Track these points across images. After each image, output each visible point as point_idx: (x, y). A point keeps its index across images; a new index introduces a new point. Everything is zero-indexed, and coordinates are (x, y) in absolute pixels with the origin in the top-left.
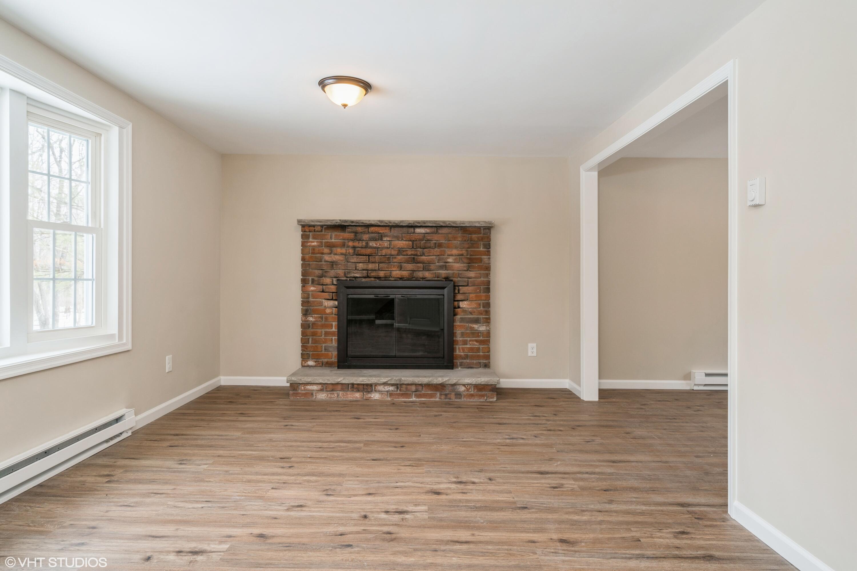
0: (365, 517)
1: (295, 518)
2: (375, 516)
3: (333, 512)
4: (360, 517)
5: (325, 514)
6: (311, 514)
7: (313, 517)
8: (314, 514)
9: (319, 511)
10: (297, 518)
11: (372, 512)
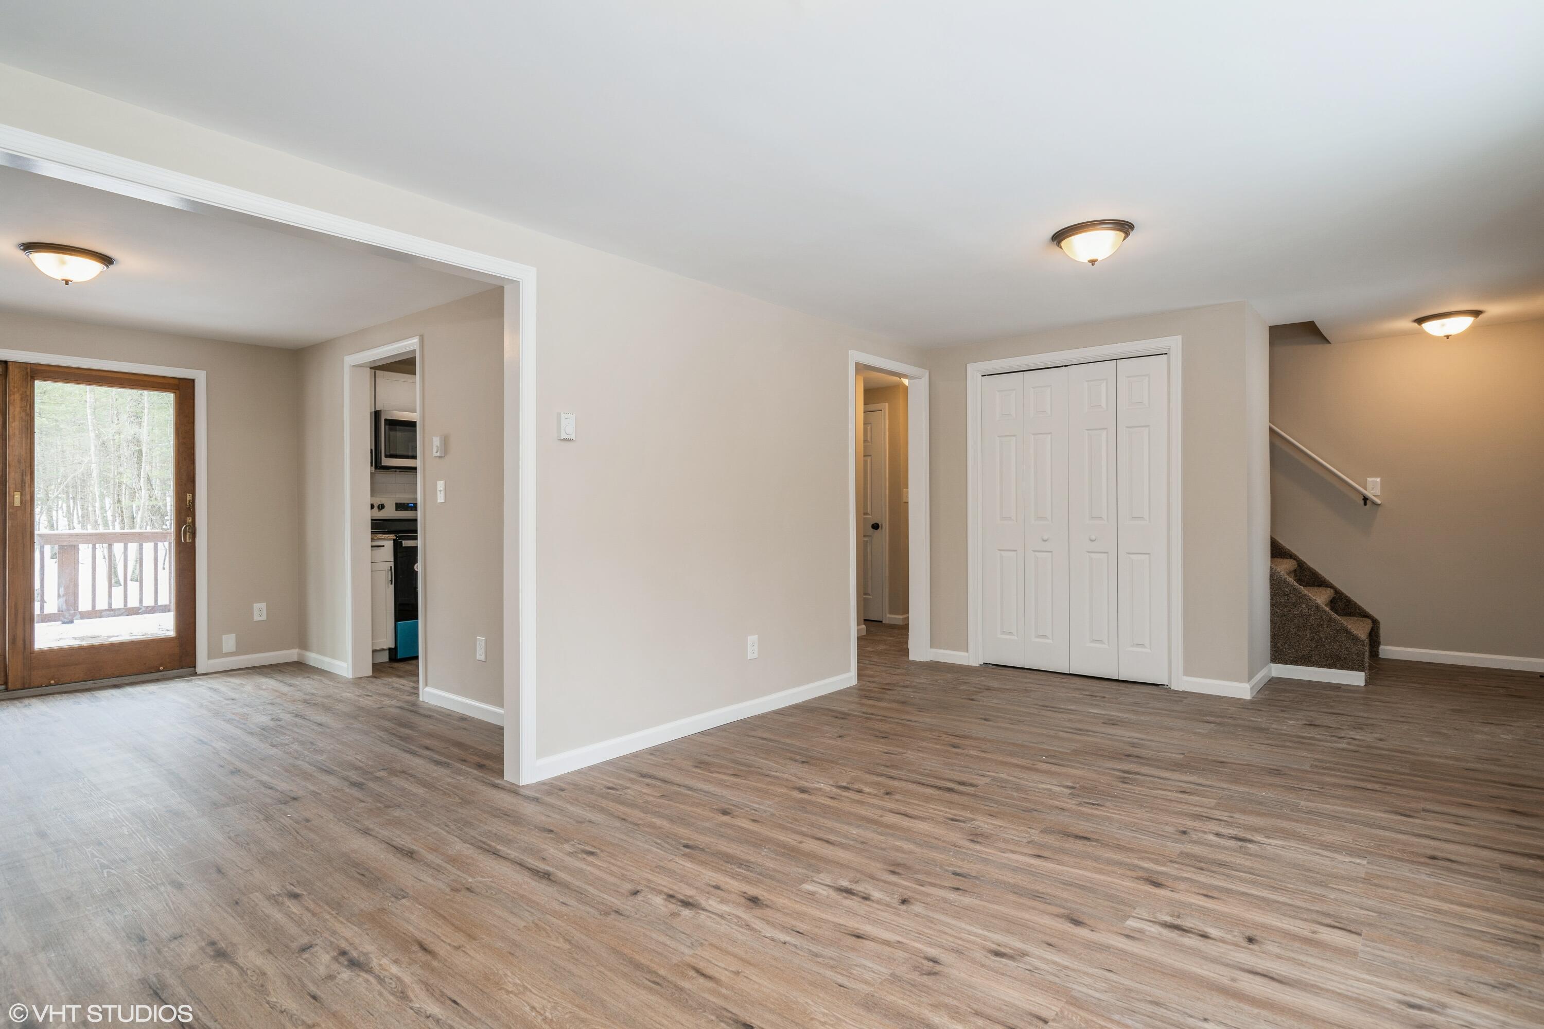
0: (904, 902)
1: (1016, 934)
2: (888, 899)
3: (947, 925)
4: (912, 904)
5: (963, 925)
6: (986, 933)
7: (986, 927)
8: (980, 931)
9: (970, 933)
10: (1012, 933)
11: (888, 905)
